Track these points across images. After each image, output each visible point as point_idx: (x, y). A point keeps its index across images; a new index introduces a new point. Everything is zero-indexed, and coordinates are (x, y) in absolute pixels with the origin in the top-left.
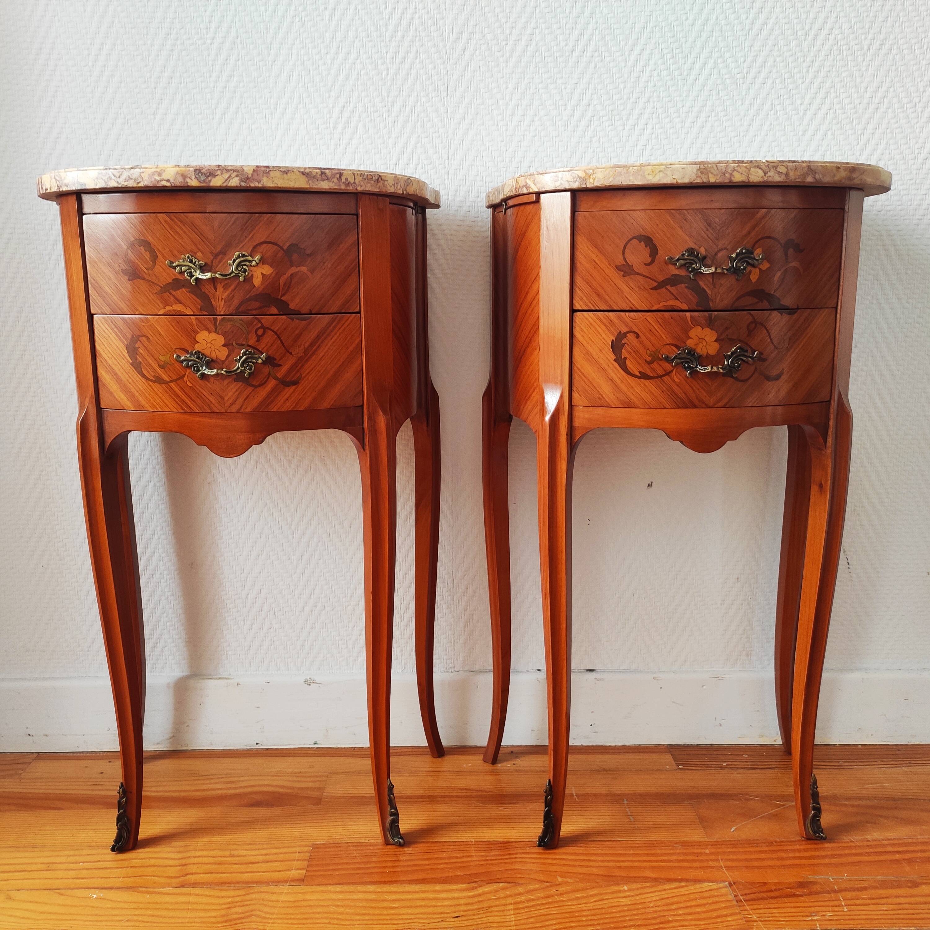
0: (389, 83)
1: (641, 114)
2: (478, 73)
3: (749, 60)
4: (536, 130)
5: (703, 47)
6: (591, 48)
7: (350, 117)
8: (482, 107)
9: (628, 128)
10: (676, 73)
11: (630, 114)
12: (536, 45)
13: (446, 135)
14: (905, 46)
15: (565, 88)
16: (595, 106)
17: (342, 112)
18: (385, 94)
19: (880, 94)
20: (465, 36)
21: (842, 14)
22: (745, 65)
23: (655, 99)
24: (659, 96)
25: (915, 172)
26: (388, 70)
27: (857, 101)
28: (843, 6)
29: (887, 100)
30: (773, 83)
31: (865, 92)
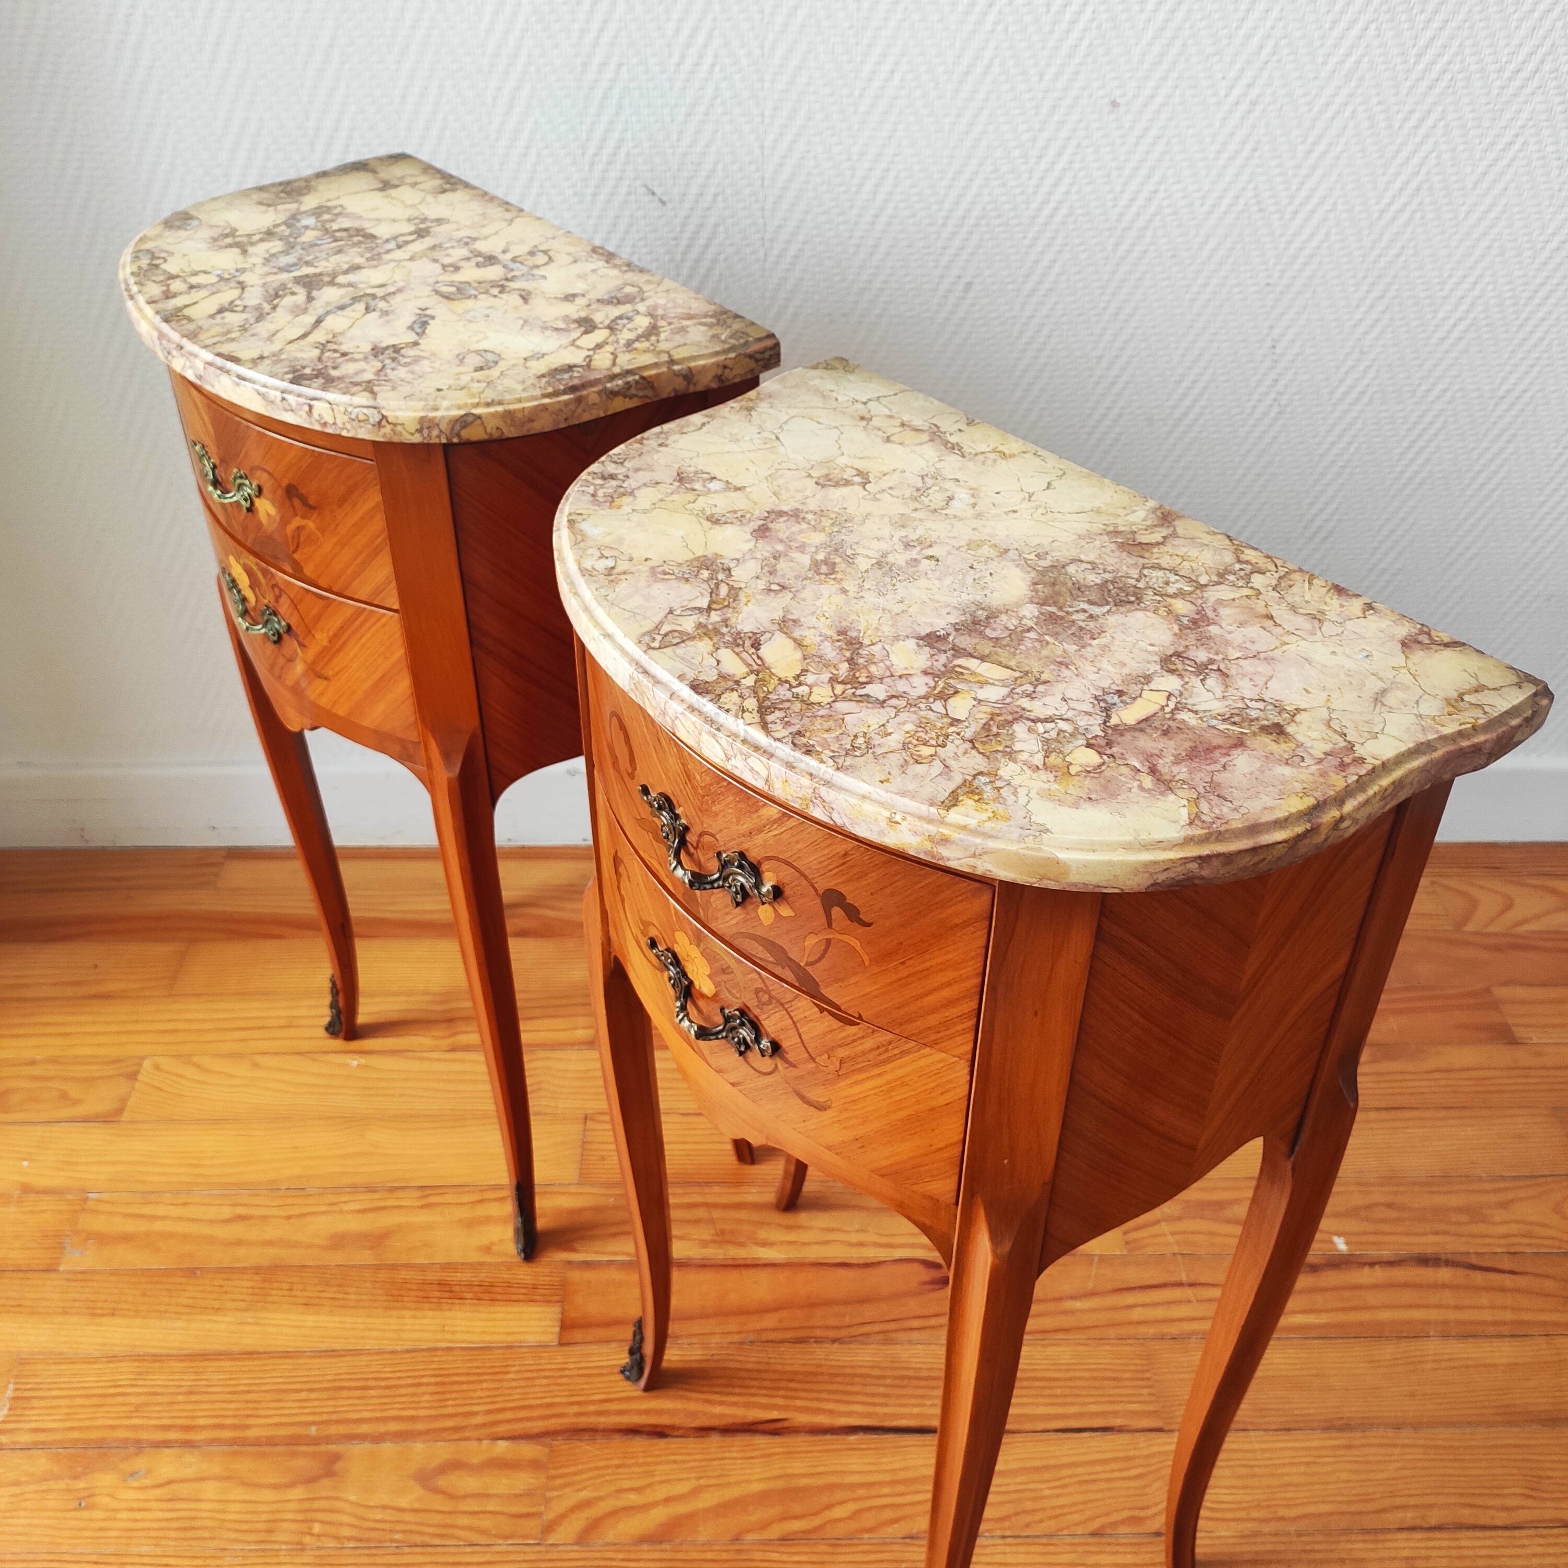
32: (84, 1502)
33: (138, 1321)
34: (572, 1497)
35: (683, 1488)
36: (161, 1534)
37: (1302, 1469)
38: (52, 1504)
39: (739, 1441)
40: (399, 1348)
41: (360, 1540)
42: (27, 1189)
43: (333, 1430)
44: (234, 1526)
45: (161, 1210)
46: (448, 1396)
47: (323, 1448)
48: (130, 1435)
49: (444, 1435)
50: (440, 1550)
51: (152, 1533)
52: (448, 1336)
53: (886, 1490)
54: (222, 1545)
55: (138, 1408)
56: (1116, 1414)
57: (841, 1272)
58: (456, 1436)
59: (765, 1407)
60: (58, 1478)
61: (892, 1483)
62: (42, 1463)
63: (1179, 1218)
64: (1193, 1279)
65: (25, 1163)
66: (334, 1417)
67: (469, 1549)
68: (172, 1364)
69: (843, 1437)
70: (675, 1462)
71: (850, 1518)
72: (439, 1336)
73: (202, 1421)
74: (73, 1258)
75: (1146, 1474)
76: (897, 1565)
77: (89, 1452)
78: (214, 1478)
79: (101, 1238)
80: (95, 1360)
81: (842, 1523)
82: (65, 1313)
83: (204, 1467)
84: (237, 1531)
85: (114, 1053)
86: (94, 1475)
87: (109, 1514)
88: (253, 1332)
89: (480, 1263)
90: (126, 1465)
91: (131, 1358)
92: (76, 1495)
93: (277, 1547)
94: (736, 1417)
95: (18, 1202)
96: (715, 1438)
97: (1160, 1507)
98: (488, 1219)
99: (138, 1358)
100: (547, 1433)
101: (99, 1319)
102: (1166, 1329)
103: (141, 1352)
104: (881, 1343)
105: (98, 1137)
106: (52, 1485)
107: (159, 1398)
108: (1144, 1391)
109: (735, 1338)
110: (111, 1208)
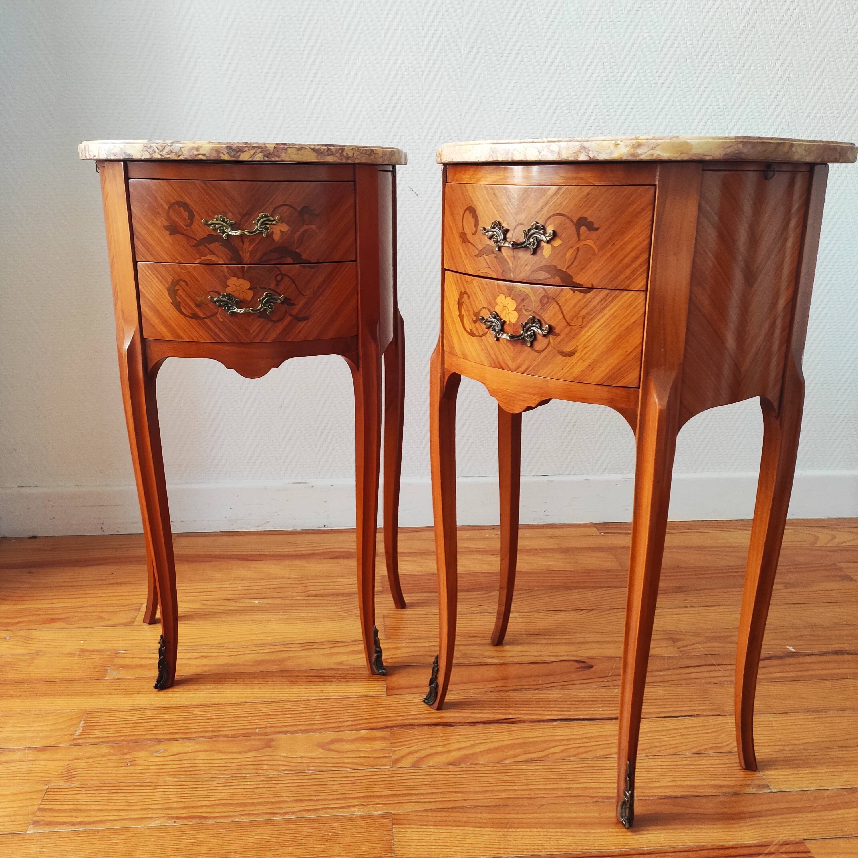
0: (423, 81)
1: (589, 105)
3: (660, 71)
4: (520, 114)
5: (630, 62)
6: (557, 61)
7: (397, 103)
8: (485, 98)
9: (580, 114)
10: (613, 79)
11: (581, 105)
12: (522, 57)
14: (759, 65)
15: (540, 87)
16: (559, 99)
17: (391, 99)
18: (420, 88)
19: (742, 96)
20: (475, 50)
21: (720, 42)
22: (658, 74)
23: (598, 96)
24: (600, 94)
26: (423, 71)
27: (728, 100)
28: (721, 36)
29: (746, 100)
30: (675, 87)
31: (733, 94)
32: (130, 763)
34: (405, 750)
35: (468, 744)
36: (176, 773)
37: (799, 726)
38: (112, 765)
39: (493, 726)
40: (299, 700)
41: (291, 770)
42: (83, 651)
43: (268, 730)
44: (217, 768)
46: (330, 716)
47: (264, 737)
48: (154, 737)
49: (330, 730)
50: (336, 772)
51: (170, 774)
52: (326, 694)
53: (578, 741)
54: (212, 776)
55: (156, 727)
56: (694, 710)
57: (532, 665)
58: (338, 730)
59: (503, 714)
60: (113, 755)
61: (580, 739)
62: (104, 749)
63: (705, 643)
64: (718, 662)
65: (82, 642)
66: (268, 725)
67: (353, 771)
68: (173, 710)
69: (549, 723)
70: (460, 735)
71: (561, 752)
72: (321, 695)
73: (193, 730)
74: (112, 674)
75: (717, 731)
76: (592, 768)
77: (131, 745)
78: (204, 751)
79: (127, 667)
80: (130, 710)
81: (557, 754)
82: (111, 694)
83: (198, 747)
84: (220, 770)
85: (127, 602)
86: (135, 753)
87: (145, 767)
88: (217, 697)
89: (337, 669)
90: (152, 749)
91: (150, 709)
92: (125, 761)
93: (244, 775)
94: (489, 718)
95: (79, 655)
96: (480, 726)
97: (728, 742)
98: (339, 653)
99: (154, 708)
100: (387, 727)
101: (131, 696)
102: (710, 680)
103: (156, 706)
104: (560, 689)
105: (121, 631)
106: (111, 757)
107: (168, 723)
108: (706, 702)
109: (482, 690)
110: (132, 656)
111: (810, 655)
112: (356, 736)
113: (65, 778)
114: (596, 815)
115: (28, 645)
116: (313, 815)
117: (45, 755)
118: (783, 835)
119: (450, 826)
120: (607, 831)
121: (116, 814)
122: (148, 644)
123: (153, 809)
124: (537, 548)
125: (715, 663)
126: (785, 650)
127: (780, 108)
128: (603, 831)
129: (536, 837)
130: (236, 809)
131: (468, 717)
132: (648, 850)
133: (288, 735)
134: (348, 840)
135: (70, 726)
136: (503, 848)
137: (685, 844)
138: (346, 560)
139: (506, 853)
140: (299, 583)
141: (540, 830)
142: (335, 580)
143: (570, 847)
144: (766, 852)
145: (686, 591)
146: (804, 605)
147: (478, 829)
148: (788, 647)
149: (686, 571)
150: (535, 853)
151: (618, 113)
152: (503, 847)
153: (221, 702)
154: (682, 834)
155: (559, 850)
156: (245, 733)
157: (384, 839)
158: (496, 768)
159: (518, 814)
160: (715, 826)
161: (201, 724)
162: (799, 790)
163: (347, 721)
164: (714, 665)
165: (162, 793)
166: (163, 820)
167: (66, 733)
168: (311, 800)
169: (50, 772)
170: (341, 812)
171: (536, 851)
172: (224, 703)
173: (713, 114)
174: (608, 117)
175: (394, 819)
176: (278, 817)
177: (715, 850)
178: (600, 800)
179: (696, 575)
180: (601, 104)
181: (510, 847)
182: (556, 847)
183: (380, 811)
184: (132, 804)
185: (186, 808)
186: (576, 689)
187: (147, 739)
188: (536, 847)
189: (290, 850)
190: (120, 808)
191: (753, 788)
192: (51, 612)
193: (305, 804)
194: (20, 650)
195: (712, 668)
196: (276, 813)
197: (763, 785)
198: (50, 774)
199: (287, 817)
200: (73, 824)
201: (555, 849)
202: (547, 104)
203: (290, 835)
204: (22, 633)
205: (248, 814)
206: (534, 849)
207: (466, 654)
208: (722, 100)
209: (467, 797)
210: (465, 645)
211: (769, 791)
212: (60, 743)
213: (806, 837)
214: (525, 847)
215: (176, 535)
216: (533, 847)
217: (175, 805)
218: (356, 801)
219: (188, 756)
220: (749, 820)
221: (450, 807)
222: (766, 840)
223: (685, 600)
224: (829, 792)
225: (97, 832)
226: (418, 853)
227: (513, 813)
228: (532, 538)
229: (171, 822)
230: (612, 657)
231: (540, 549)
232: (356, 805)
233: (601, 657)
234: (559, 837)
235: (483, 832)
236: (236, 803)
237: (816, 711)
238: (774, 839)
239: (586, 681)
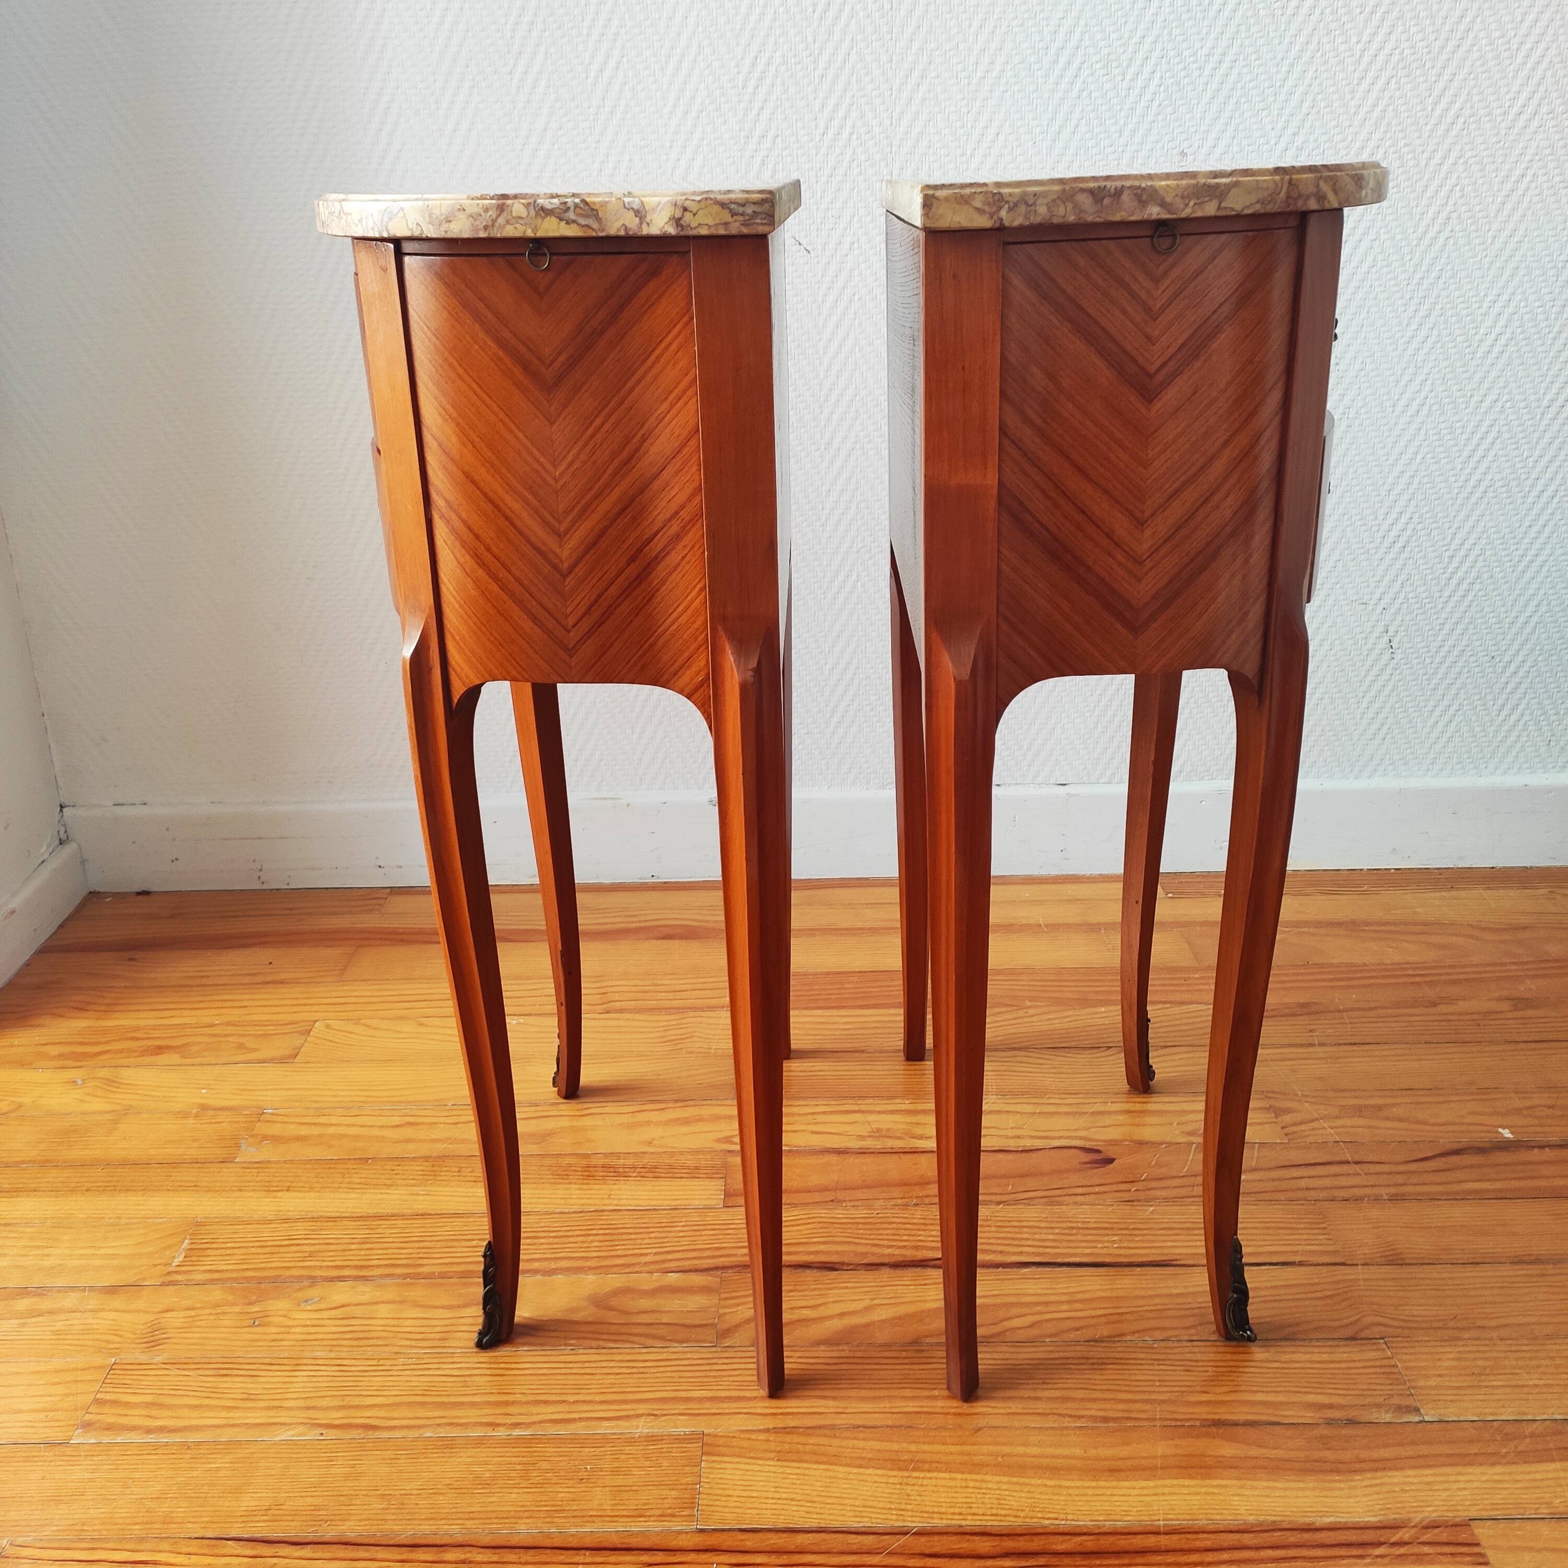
0: (816, 24)
1: (1147, 58)
2: (933, 6)
4: (1007, 83)
7: (764, 72)
8: (937, 53)
9: (1128, 77)
11: (1131, 59)
13: (889, 93)
15: (1048, 25)
16: (1086, 48)
17: (753, 65)
18: (810, 39)
19: (1462, 27)
23: (1166, 38)
24: (1170, 34)
25: (1503, 132)
26: (814, 5)
27: (1433, 37)
29: (1471, 35)
30: (1322, 13)
31: (1443, 24)
32: (258, 1321)
33: (313, 1194)
35: (859, 1305)
36: (335, 1343)
37: (1496, 1291)
38: (226, 1323)
39: (910, 1272)
40: (566, 1211)
42: (204, 1108)
44: (406, 1336)
45: (334, 1120)
46: (615, 1243)
48: (305, 1273)
49: (615, 1270)
50: (614, 1351)
51: (325, 1343)
52: (615, 1202)
53: (1065, 1307)
54: (396, 1349)
55: (311, 1255)
56: (1296, 1253)
57: (1001, 1156)
58: (627, 1270)
60: (233, 1304)
61: (1069, 1302)
62: (217, 1294)
63: (1337, 1117)
64: (1358, 1158)
65: (204, 1091)
67: (645, 1350)
68: (345, 1223)
69: (1015, 1270)
70: (847, 1288)
71: (1030, 1327)
72: (606, 1202)
73: (375, 1262)
74: (249, 1153)
75: (1333, 1295)
76: (1082, 1361)
77: (263, 1286)
78: (389, 1302)
79: (276, 1140)
80: (270, 1222)
81: (1022, 1331)
82: (241, 1190)
83: (378, 1294)
84: (411, 1339)
85: (290, 1018)
86: (269, 1302)
87: (282, 1330)
88: (425, 1200)
89: (642, 1153)
90: (300, 1295)
91: (303, 1219)
92: (251, 1316)
93: (452, 1351)
94: (905, 1256)
95: (197, 1116)
96: (886, 1272)
97: (1353, 1319)
98: (648, 1123)
99: (313, 1219)
100: (717, 1268)
101: (274, 1194)
102: (1337, 1193)
103: (315, 1215)
104: (1046, 1204)
105: (273, 1072)
106: (227, 1309)
107: (333, 1247)
108: (1321, 1237)
109: (899, 1201)
110: (286, 1119)
111: (1542, 1147)
112: (657, 1284)
113: (145, 1345)
114: (1078, 1452)
115: (111, 1095)
116: (563, 1430)
117: (117, 1302)
118: (1431, 1509)
119: (806, 1462)
120: (1094, 1484)
121: (224, 1414)
122: (317, 1099)
123: (288, 1409)
124: (1041, 922)
125: (1350, 1159)
126: (1495, 1135)
127: (1543, 45)
128: (1087, 1484)
129: (960, 1490)
130: (430, 1414)
131: (866, 1253)
132: (1164, 1526)
133: (539, 1277)
134: (619, 1480)
135: (165, 1248)
136: (896, 1509)
137: (1240, 1517)
138: (683, 943)
139: (901, 1518)
140: (594, 985)
141: (969, 1477)
142: (659, 982)
143: (1020, 1513)
144: (1393, 1540)
145: (1317, 1013)
146: (1546, 1045)
147: (855, 1470)
148: (1500, 1130)
149: (1322, 973)
150: (953, 1522)
151: (1207, 72)
152: (897, 1506)
153: (429, 1212)
154: (1236, 1498)
155: (999, 1518)
156: (463, 1272)
157: (685, 1480)
158: (904, 1354)
159: (933, 1443)
160: (1301, 1485)
161: (389, 1251)
162: (1475, 1418)
163: (646, 1254)
164: (1349, 1163)
165: (305, 1379)
166: (301, 1429)
167: (157, 1262)
168: (564, 1401)
169: (122, 1333)
170: (612, 1428)
171: (956, 1517)
172: (433, 1212)
173: (1401, 65)
174: (1186, 80)
175: (707, 1444)
176: (501, 1433)
177: (1295, 1533)
178: (1091, 1424)
179: (1341, 980)
180: (1172, 53)
181: (909, 1507)
182: (994, 1511)
183: (683, 1427)
184: (253, 1397)
185: (342, 1407)
186: (1075, 1203)
187: (293, 1276)
188: (957, 1510)
189: (513, 1496)
190: (232, 1404)
191: (1387, 1412)
192: (157, 1034)
193: (551, 1408)
194: (98, 1105)
195: (1345, 1168)
196: (498, 1425)
197: (1407, 1407)
198: (121, 1336)
199: (517, 1432)
200: (149, 1431)
201: (992, 1515)
202: (1063, 60)
203: (518, 1467)
204: (104, 1073)
205: (450, 1424)
206: (954, 1514)
207: (879, 1130)
208: (1419, 36)
209: (846, 1408)
210: (879, 1112)
211: (1417, 1419)
212: (145, 1279)
213: (1475, 1515)
214: (936, 1510)
215: (389, 890)
216: (952, 1510)
217: (325, 1403)
218: (642, 1408)
219: (359, 1311)
220: (1369, 1475)
221: (809, 1425)
222: (1397, 1516)
223: (1310, 1031)
224: (1535, 1425)
225: (187, 1446)
226: (740, 1510)
227: (924, 1443)
228: (1034, 902)
229: (314, 1434)
230: (1154, 1143)
231: (1046, 926)
232: (642, 1415)
233: (1132, 1141)
234: (1003, 1493)
235: (864, 1477)
236: (433, 1403)
237: (1537, 1261)
238: (1411, 1515)
239: (1097, 1189)
